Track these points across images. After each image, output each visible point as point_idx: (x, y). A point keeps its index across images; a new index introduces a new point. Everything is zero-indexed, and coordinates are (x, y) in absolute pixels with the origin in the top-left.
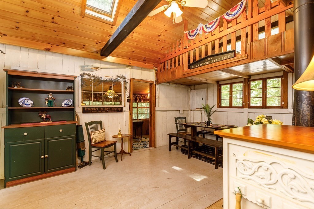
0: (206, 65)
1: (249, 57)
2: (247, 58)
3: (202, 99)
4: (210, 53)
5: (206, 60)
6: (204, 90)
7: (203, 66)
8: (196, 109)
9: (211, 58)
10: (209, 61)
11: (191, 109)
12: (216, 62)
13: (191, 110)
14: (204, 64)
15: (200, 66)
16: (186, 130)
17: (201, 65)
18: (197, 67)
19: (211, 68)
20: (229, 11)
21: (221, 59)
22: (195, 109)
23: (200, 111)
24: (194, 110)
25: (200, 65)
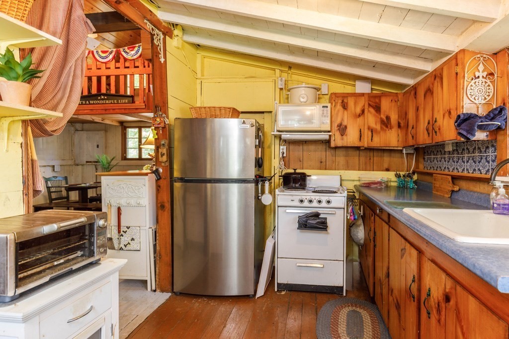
0: (98, 104)
1: (147, 107)
2: (144, 107)
3: (96, 146)
4: (104, 91)
5: (99, 98)
6: (99, 132)
7: (94, 104)
8: (87, 162)
9: (106, 97)
10: (103, 99)
11: (77, 162)
12: (111, 103)
13: (77, 165)
14: (95, 102)
15: (90, 104)
16: (68, 197)
17: (92, 102)
18: (85, 104)
19: (106, 110)
20: (126, 48)
21: (118, 101)
22: (85, 163)
23: (94, 166)
24: (83, 165)
25: (89, 102)
